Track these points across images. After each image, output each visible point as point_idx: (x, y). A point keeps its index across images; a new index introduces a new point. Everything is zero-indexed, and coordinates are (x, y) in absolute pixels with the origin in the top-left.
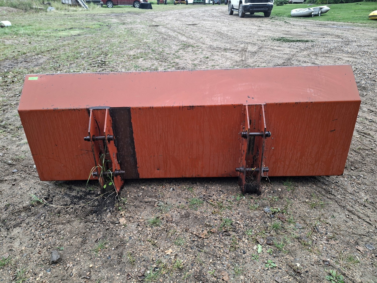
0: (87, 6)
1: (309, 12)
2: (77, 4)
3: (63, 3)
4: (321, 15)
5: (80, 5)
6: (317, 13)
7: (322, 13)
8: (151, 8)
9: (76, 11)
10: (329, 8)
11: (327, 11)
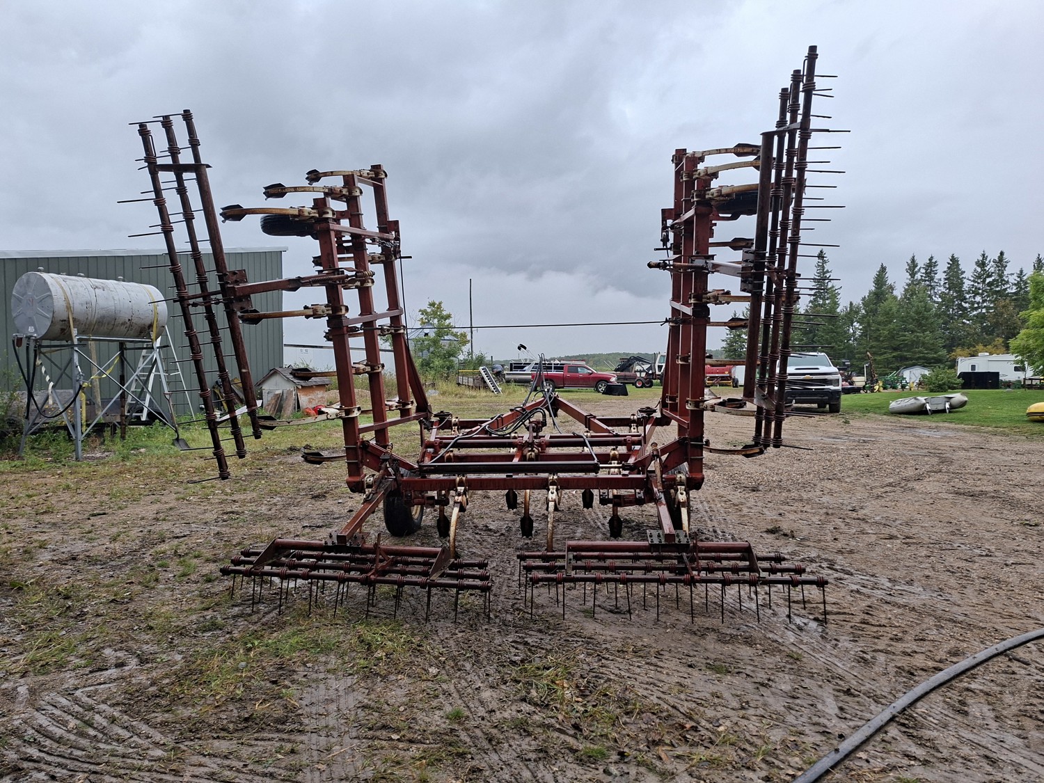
0: (500, 389)
1: (916, 405)
2: (482, 385)
3: (459, 384)
4: (950, 412)
5: (486, 387)
6: (940, 407)
7: (952, 407)
8: (626, 394)
9: (474, 397)
10: (966, 399)
11: (963, 404)
